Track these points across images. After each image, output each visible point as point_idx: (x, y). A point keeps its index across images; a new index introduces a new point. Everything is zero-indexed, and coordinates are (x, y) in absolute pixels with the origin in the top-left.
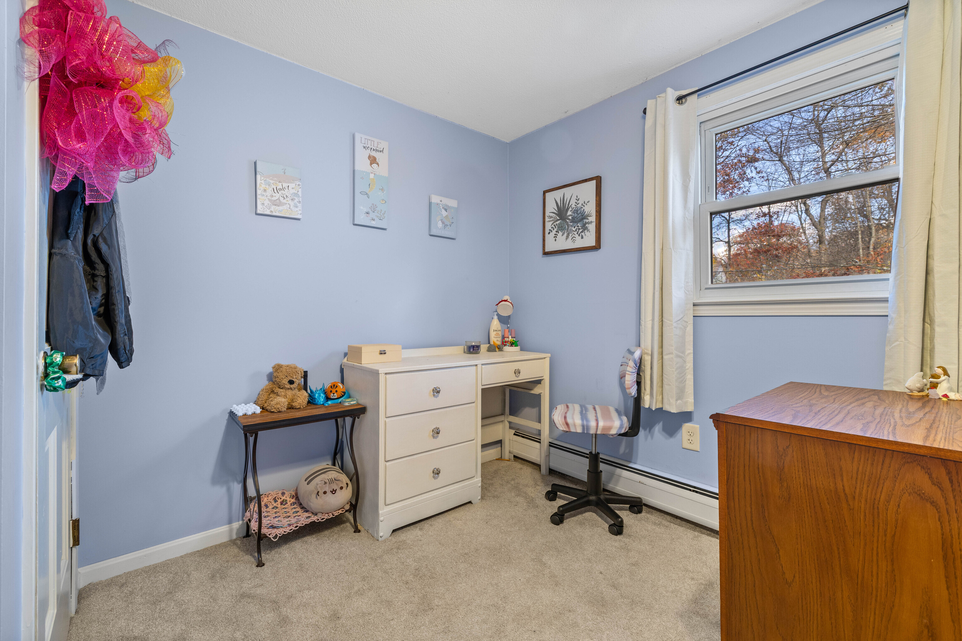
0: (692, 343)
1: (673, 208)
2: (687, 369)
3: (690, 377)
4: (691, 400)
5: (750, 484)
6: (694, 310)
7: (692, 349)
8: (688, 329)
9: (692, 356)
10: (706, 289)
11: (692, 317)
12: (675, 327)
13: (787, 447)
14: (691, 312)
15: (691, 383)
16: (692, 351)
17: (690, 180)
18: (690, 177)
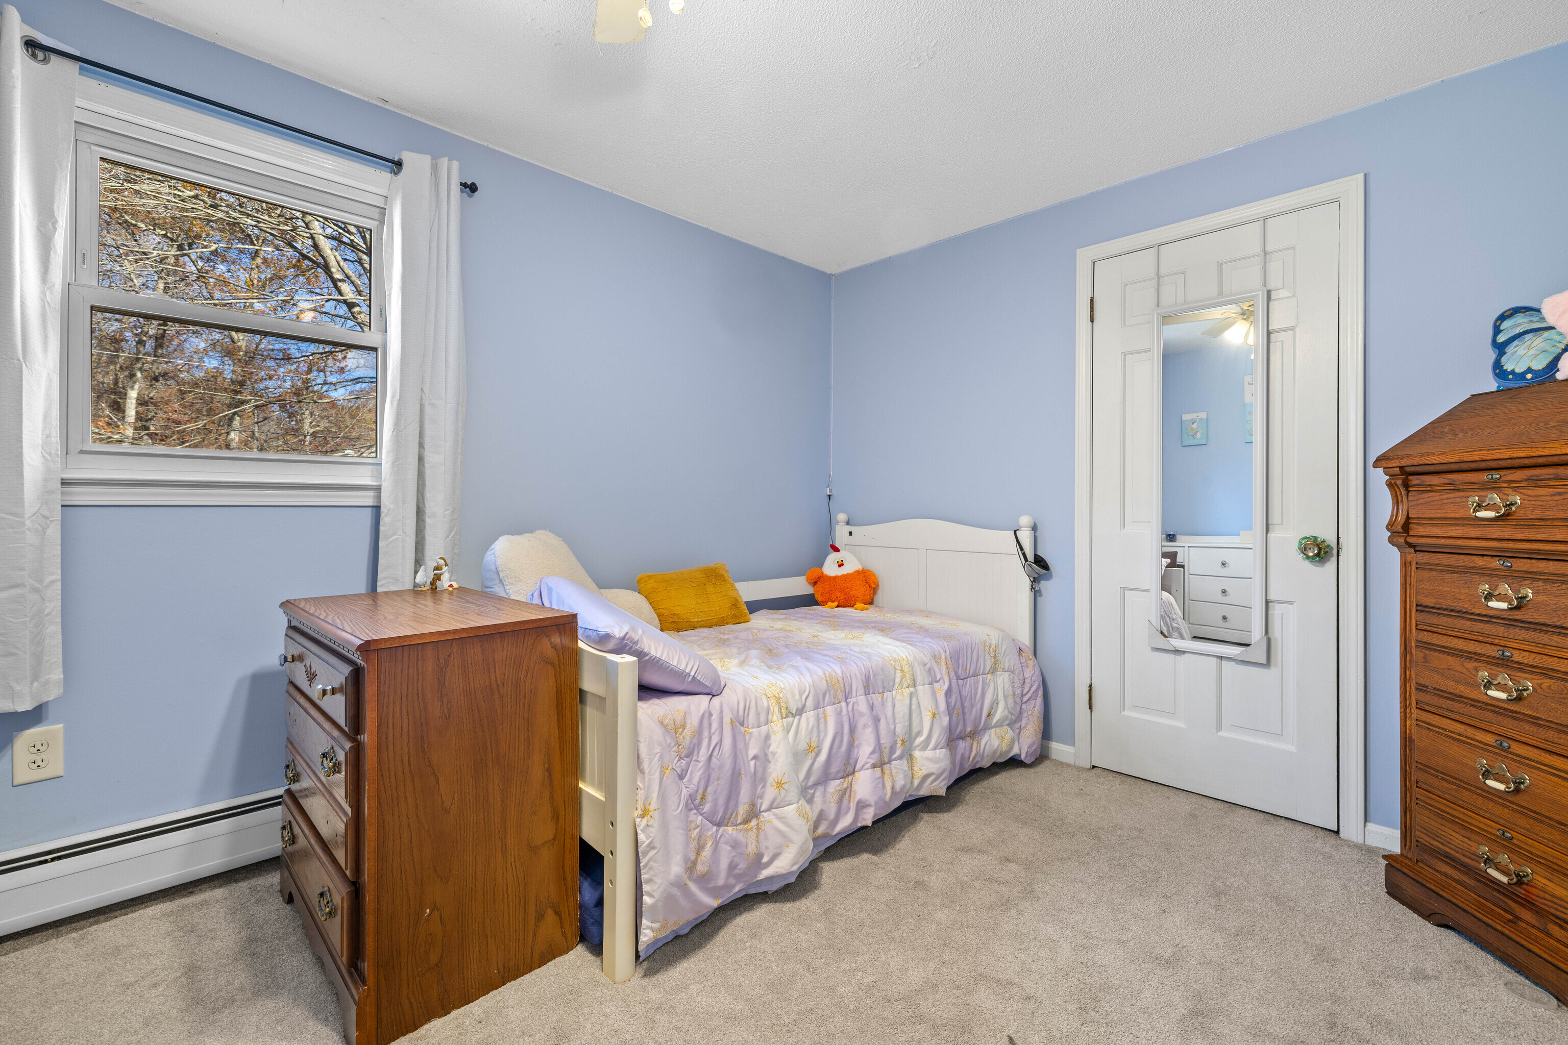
0: (59, 561)
1: (22, 273)
2: (48, 615)
3: (54, 630)
4: (57, 675)
5: (408, 719)
6: (62, 493)
7: (59, 572)
8: (49, 531)
9: (58, 586)
10: (82, 452)
11: (59, 508)
12: (29, 529)
13: (449, 656)
14: (58, 496)
15: (58, 640)
16: (59, 577)
17: (55, 229)
18: (56, 221)
